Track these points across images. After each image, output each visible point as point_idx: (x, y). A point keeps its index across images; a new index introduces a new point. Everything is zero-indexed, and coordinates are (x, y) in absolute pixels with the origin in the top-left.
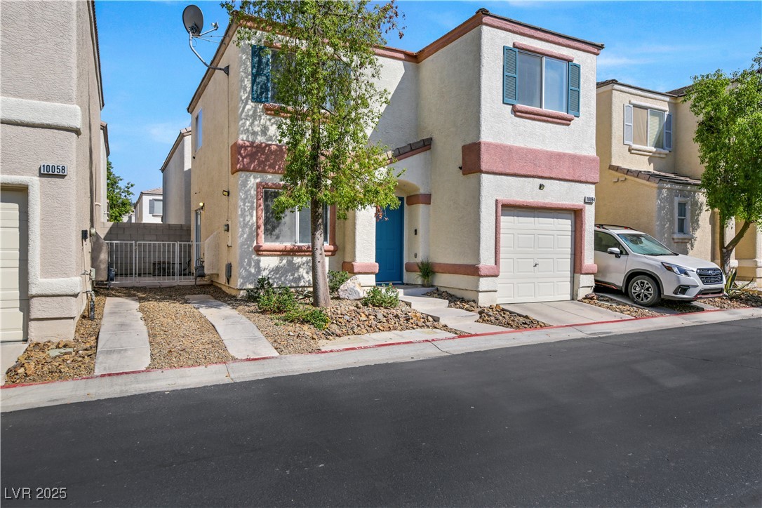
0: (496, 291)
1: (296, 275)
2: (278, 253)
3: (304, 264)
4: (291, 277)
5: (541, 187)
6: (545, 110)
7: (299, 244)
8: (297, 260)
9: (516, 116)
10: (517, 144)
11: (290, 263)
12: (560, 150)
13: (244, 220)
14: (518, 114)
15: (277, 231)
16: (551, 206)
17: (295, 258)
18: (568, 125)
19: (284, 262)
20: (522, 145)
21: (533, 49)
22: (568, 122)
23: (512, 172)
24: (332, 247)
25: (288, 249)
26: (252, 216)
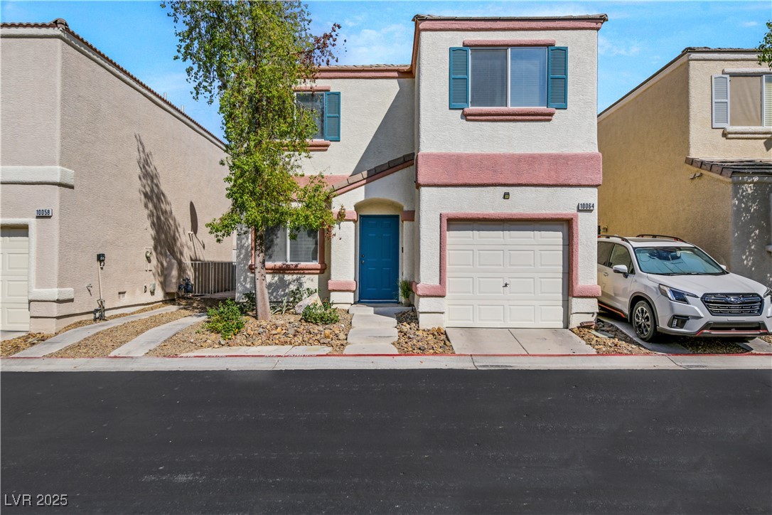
0: (442, 313)
1: (287, 291)
2: (270, 271)
3: (294, 281)
4: (283, 293)
5: (506, 196)
6: (510, 108)
7: (289, 263)
8: (288, 277)
9: (467, 120)
10: (470, 151)
11: (281, 280)
12: (536, 151)
13: (241, 242)
14: (468, 117)
15: (270, 251)
16: (520, 217)
17: (286, 276)
18: (549, 120)
19: (276, 278)
20: (477, 152)
21: (490, 43)
22: (550, 117)
23: (461, 182)
24: (320, 265)
25: (277, 267)
26: (247, 239)
